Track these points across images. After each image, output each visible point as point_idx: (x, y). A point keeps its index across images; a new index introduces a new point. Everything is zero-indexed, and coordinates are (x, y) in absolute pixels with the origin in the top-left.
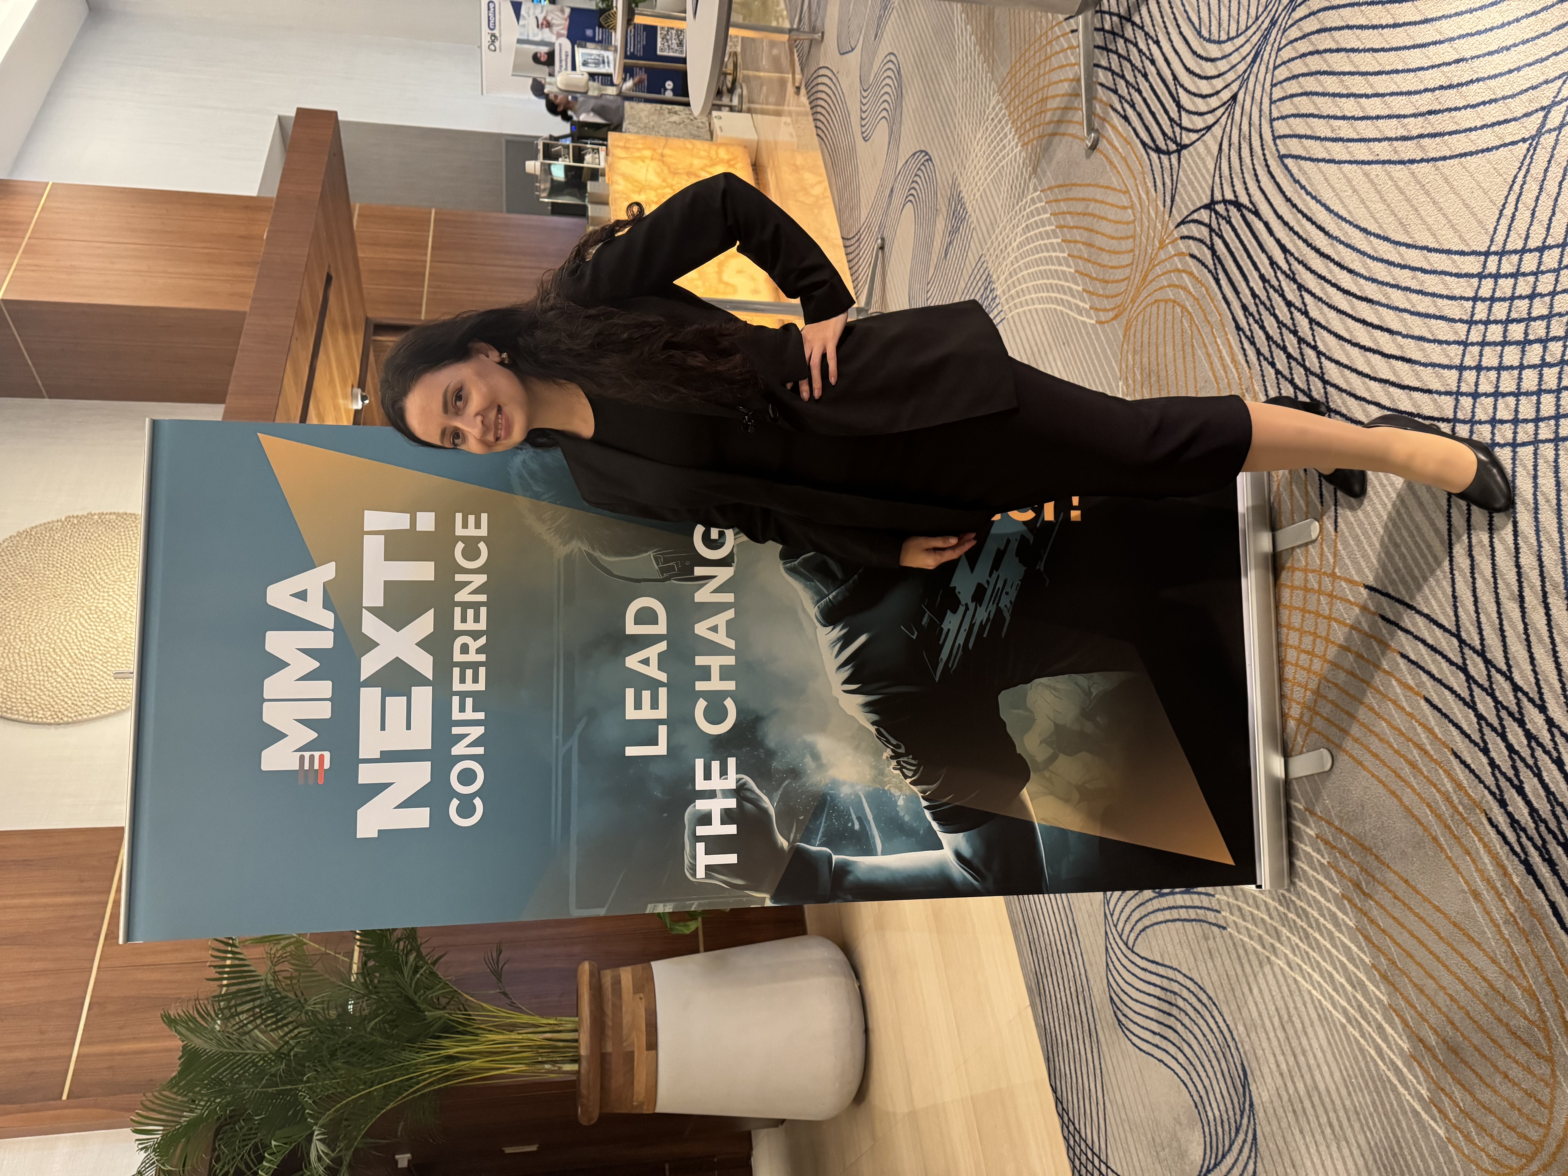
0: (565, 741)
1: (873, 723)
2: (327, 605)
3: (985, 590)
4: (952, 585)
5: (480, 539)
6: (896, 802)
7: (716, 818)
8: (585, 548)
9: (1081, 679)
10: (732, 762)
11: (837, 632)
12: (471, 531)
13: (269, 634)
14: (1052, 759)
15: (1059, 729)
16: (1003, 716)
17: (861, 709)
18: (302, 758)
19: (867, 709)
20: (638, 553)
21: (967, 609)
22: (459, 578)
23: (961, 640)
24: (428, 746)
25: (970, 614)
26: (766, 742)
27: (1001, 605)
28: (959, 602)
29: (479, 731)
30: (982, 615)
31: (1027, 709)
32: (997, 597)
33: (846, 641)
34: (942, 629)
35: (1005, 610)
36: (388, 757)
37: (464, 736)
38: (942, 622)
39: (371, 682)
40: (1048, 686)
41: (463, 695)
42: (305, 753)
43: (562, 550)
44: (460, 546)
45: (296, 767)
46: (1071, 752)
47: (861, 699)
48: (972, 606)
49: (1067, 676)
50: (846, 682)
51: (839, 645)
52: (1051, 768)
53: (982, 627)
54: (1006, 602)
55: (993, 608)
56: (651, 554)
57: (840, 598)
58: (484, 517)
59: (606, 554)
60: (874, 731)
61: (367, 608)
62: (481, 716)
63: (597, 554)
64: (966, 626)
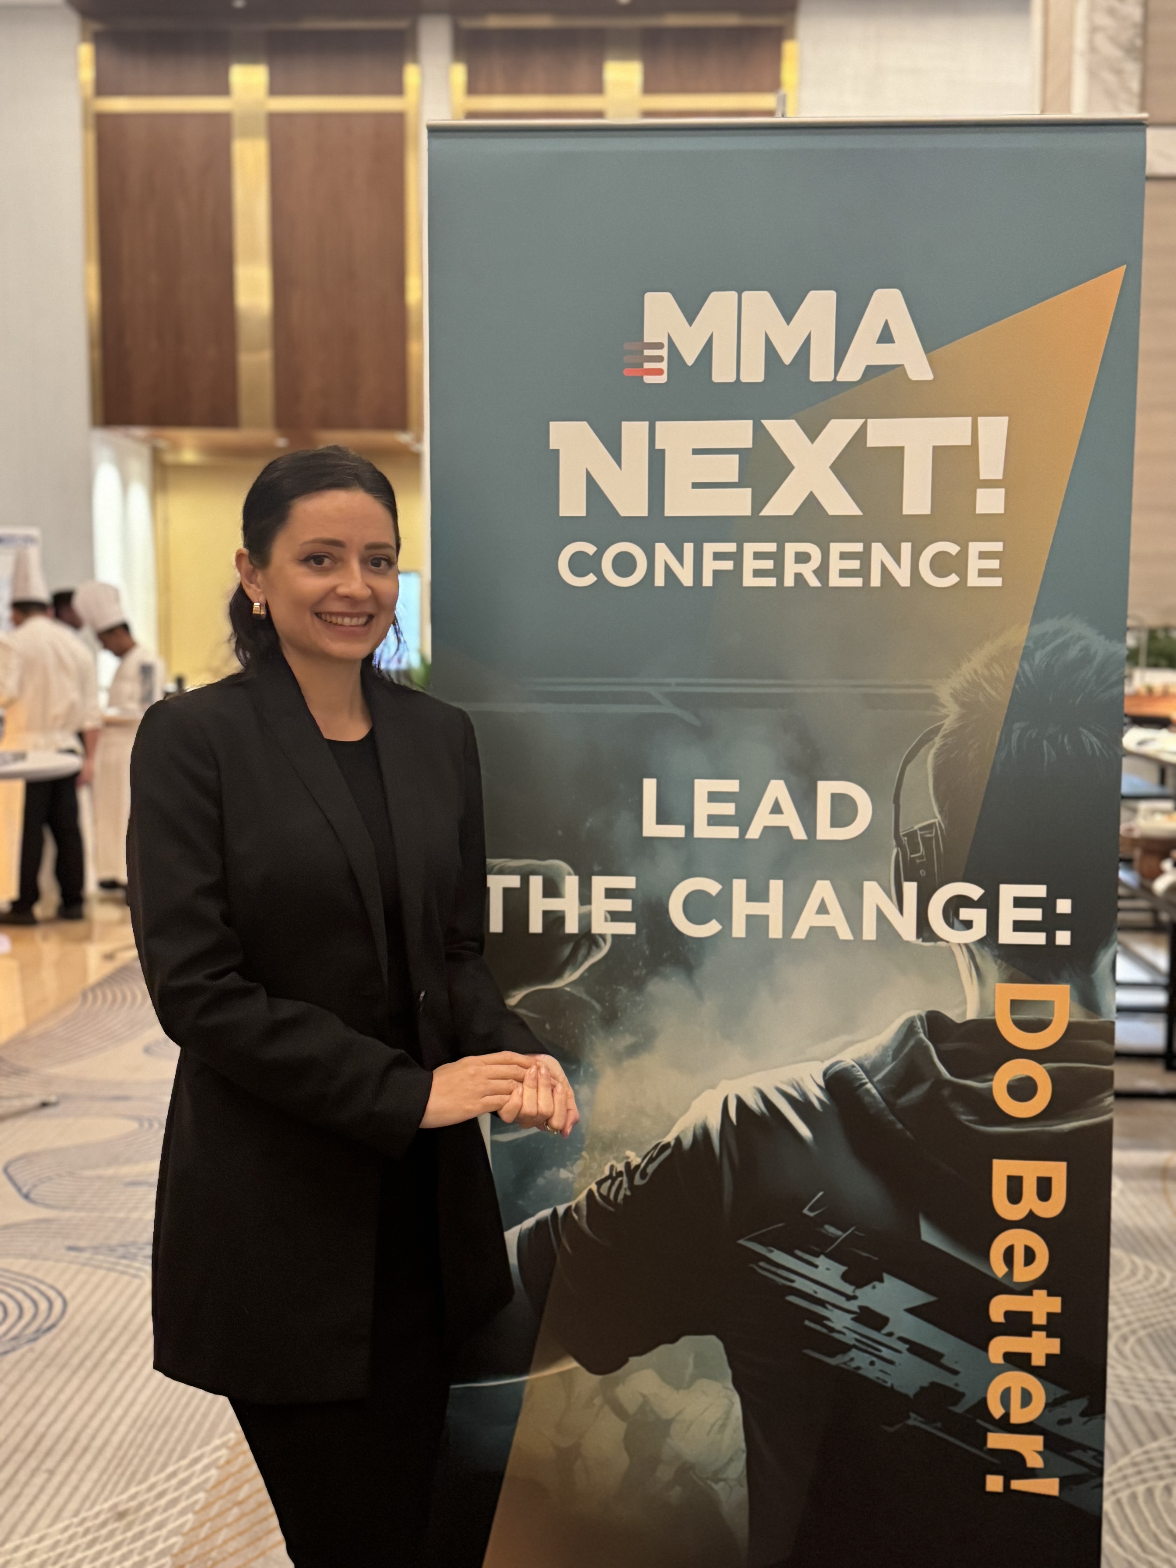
0: (668, 695)
1: (678, 1140)
2: (871, 371)
3: (878, 1329)
4: (886, 1276)
5: (963, 576)
6: (564, 1166)
7: (553, 904)
8: (948, 724)
9: (738, 1467)
10: (629, 928)
11: (815, 1094)
12: (974, 564)
13: (832, 295)
14: (620, 1411)
15: (664, 1426)
16: (685, 1340)
17: (699, 1122)
18: (659, 346)
19: (699, 1132)
20: (937, 800)
21: (849, 1298)
22: (906, 548)
23: (800, 1284)
24: (668, 512)
25: (841, 1301)
26: (656, 979)
27: (854, 1353)
28: (859, 1285)
29: (686, 577)
30: (840, 1321)
31: (694, 1378)
32: (868, 1347)
33: (802, 1106)
34: (817, 1255)
35: (846, 1358)
36: (657, 459)
37: (680, 559)
38: (829, 1256)
39: (759, 432)
40: (728, 1414)
41: (737, 557)
42: (665, 350)
43: (944, 692)
44: (953, 549)
45: (647, 339)
46: (630, 1441)
47: (715, 1124)
48: (853, 1306)
49: (743, 1445)
50: (741, 1103)
51: (795, 1094)
52: (607, 1408)
53: (820, 1319)
54: (859, 1360)
55: (849, 1338)
56: (938, 819)
57: (867, 1099)
58: (997, 582)
59: (937, 756)
60: (666, 1140)
61: (864, 427)
62: (708, 581)
63: (938, 741)
64: (822, 1293)
